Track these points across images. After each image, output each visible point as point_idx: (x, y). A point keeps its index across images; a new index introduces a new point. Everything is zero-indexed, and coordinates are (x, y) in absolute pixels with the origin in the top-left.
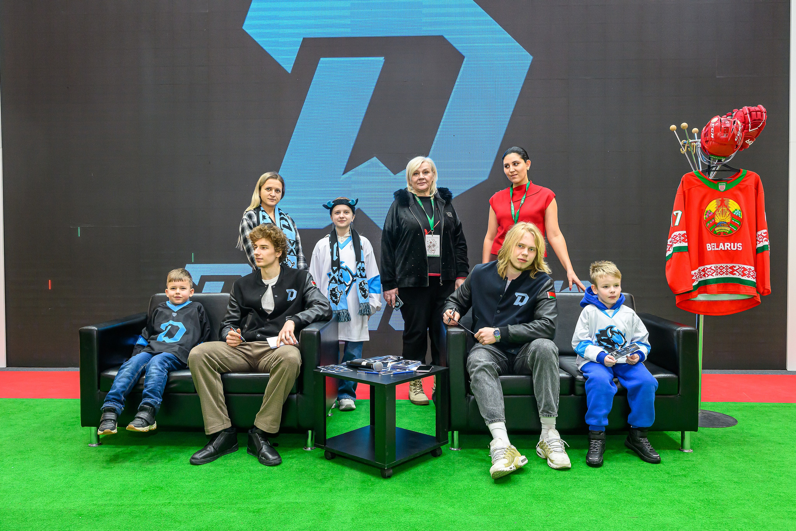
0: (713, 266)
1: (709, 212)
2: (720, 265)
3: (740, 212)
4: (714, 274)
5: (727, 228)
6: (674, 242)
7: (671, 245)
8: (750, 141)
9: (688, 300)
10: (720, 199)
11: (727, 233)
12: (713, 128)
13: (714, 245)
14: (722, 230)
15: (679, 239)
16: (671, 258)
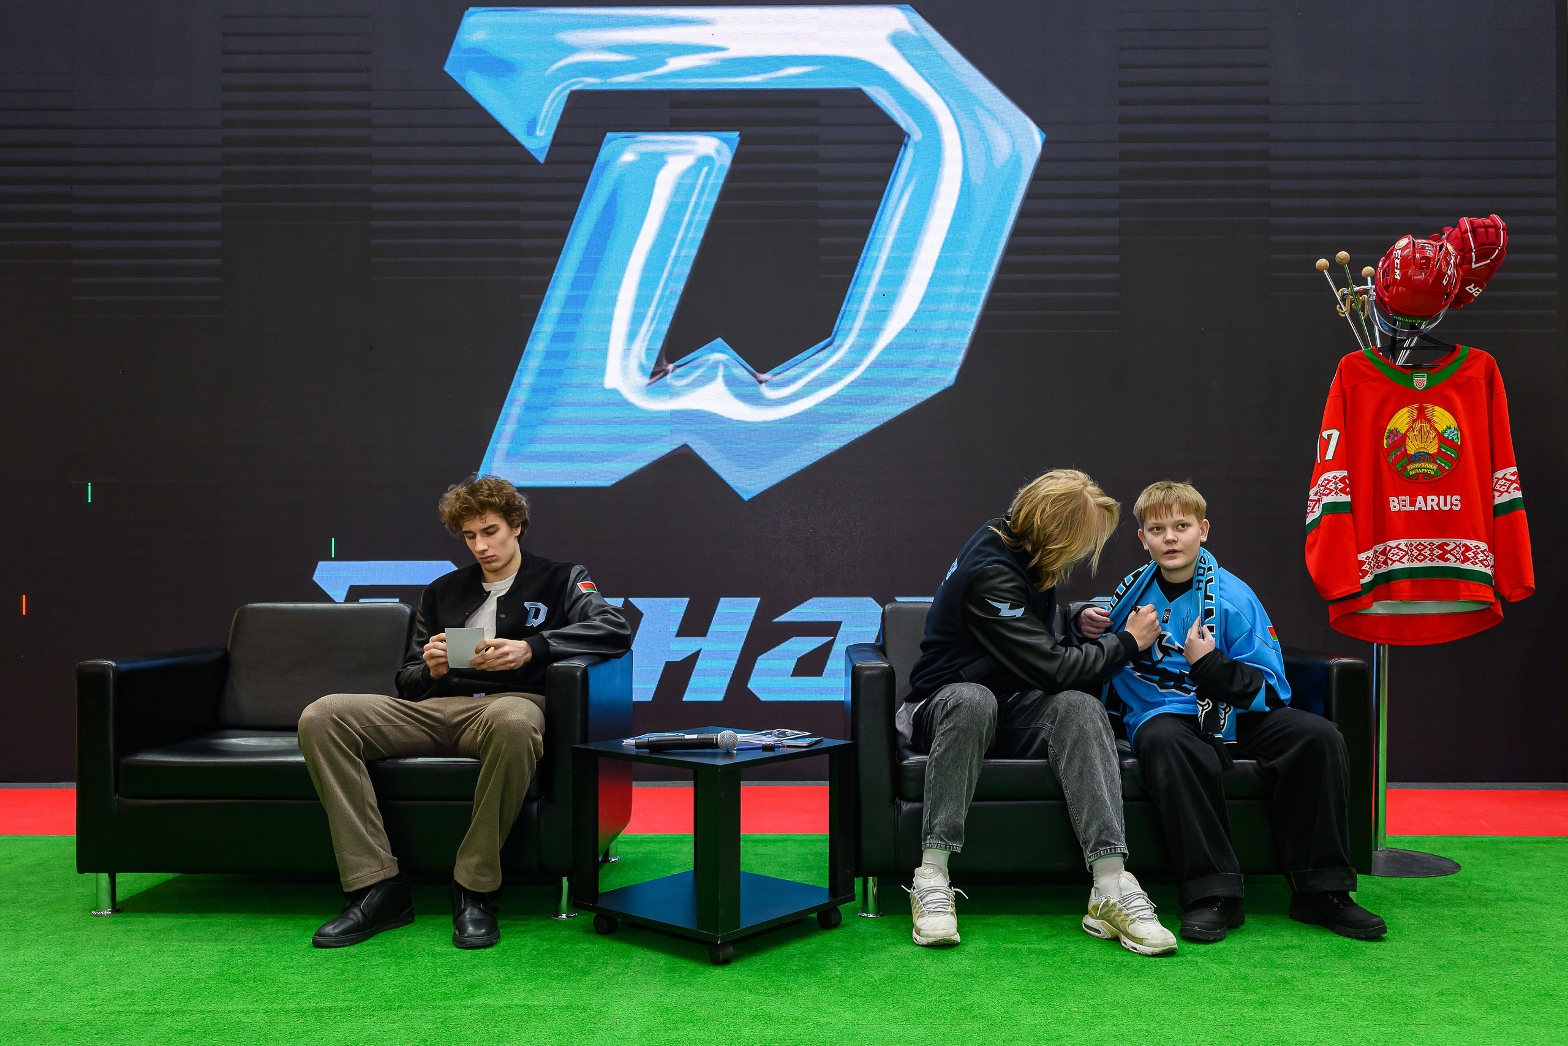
0: (1402, 543)
1: (1394, 432)
2: (1418, 541)
3: (1456, 432)
4: (1405, 560)
5: (1431, 466)
6: (1324, 493)
7: (1318, 500)
8: (1474, 287)
9: (1353, 613)
10: (1417, 406)
11: (1430, 474)
12: (1398, 259)
13: (1405, 501)
14: (1421, 468)
15: (1335, 488)
16: (1318, 527)
